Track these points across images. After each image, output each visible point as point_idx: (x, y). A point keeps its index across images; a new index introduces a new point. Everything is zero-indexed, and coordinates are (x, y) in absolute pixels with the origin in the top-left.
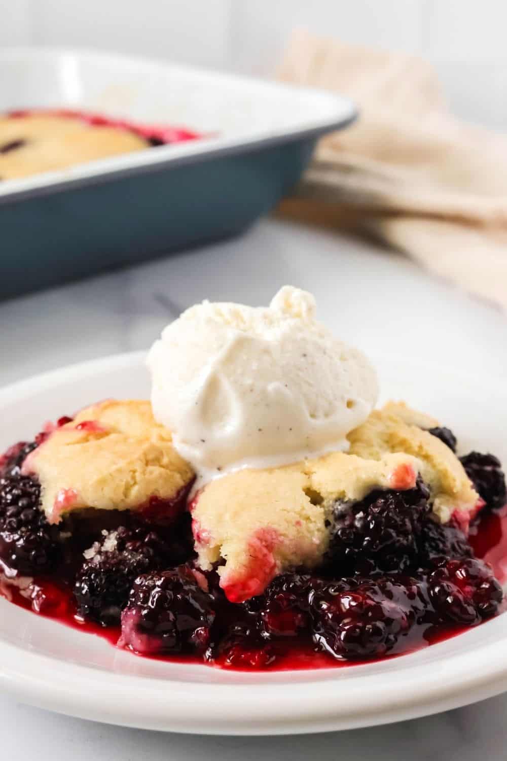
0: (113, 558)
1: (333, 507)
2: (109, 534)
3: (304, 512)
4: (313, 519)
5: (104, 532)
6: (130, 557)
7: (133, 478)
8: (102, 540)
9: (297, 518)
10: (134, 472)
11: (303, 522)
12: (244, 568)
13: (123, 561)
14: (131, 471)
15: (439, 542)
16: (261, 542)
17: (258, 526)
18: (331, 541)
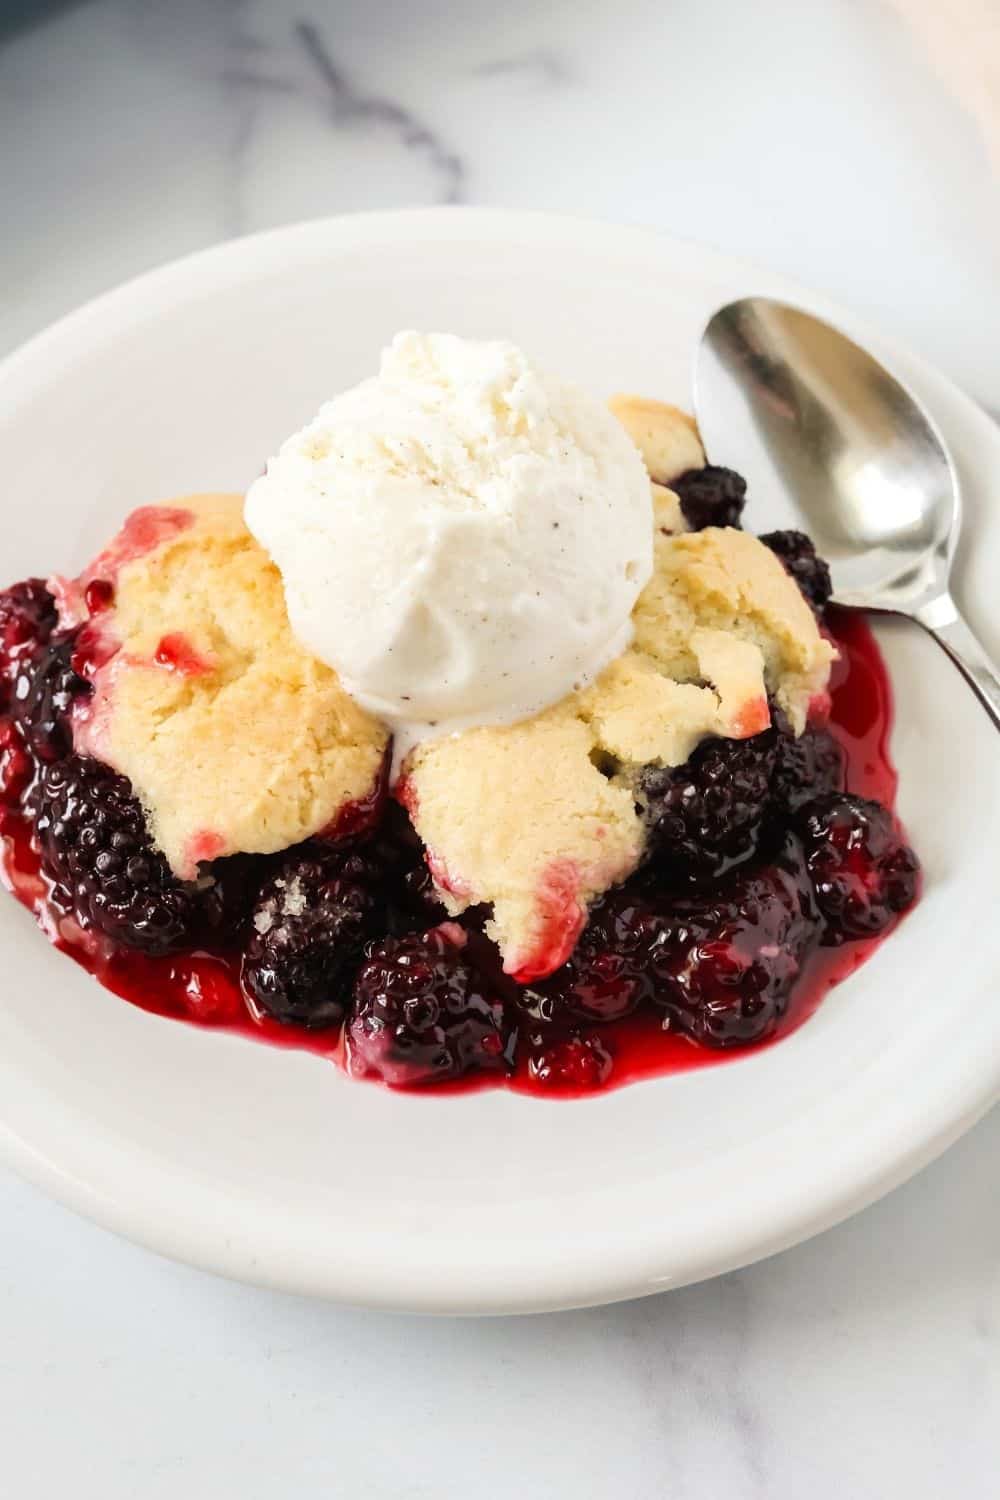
0: (305, 924)
1: (642, 777)
2: (289, 882)
3: (606, 808)
4: (619, 815)
5: (280, 883)
6: (331, 916)
7: (308, 786)
8: (279, 895)
9: (598, 822)
10: (306, 774)
11: (607, 827)
12: (537, 938)
13: (322, 926)
14: (300, 775)
15: (797, 770)
16: (557, 891)
17: (542, 863)
18: (649, 836)
